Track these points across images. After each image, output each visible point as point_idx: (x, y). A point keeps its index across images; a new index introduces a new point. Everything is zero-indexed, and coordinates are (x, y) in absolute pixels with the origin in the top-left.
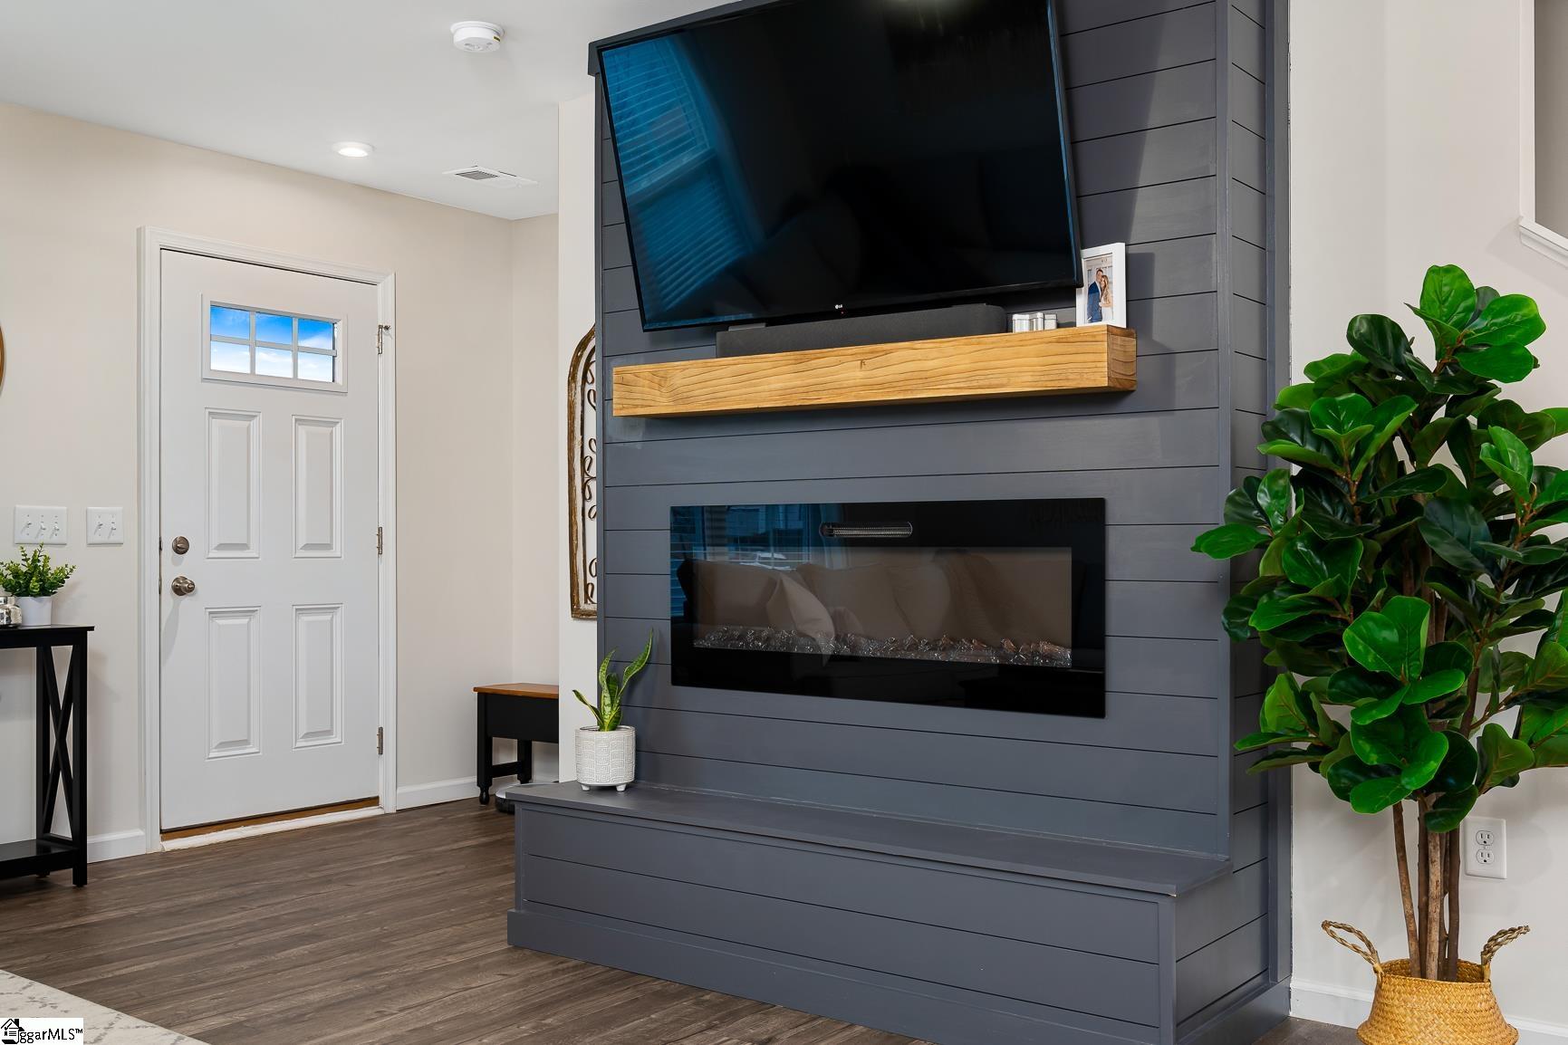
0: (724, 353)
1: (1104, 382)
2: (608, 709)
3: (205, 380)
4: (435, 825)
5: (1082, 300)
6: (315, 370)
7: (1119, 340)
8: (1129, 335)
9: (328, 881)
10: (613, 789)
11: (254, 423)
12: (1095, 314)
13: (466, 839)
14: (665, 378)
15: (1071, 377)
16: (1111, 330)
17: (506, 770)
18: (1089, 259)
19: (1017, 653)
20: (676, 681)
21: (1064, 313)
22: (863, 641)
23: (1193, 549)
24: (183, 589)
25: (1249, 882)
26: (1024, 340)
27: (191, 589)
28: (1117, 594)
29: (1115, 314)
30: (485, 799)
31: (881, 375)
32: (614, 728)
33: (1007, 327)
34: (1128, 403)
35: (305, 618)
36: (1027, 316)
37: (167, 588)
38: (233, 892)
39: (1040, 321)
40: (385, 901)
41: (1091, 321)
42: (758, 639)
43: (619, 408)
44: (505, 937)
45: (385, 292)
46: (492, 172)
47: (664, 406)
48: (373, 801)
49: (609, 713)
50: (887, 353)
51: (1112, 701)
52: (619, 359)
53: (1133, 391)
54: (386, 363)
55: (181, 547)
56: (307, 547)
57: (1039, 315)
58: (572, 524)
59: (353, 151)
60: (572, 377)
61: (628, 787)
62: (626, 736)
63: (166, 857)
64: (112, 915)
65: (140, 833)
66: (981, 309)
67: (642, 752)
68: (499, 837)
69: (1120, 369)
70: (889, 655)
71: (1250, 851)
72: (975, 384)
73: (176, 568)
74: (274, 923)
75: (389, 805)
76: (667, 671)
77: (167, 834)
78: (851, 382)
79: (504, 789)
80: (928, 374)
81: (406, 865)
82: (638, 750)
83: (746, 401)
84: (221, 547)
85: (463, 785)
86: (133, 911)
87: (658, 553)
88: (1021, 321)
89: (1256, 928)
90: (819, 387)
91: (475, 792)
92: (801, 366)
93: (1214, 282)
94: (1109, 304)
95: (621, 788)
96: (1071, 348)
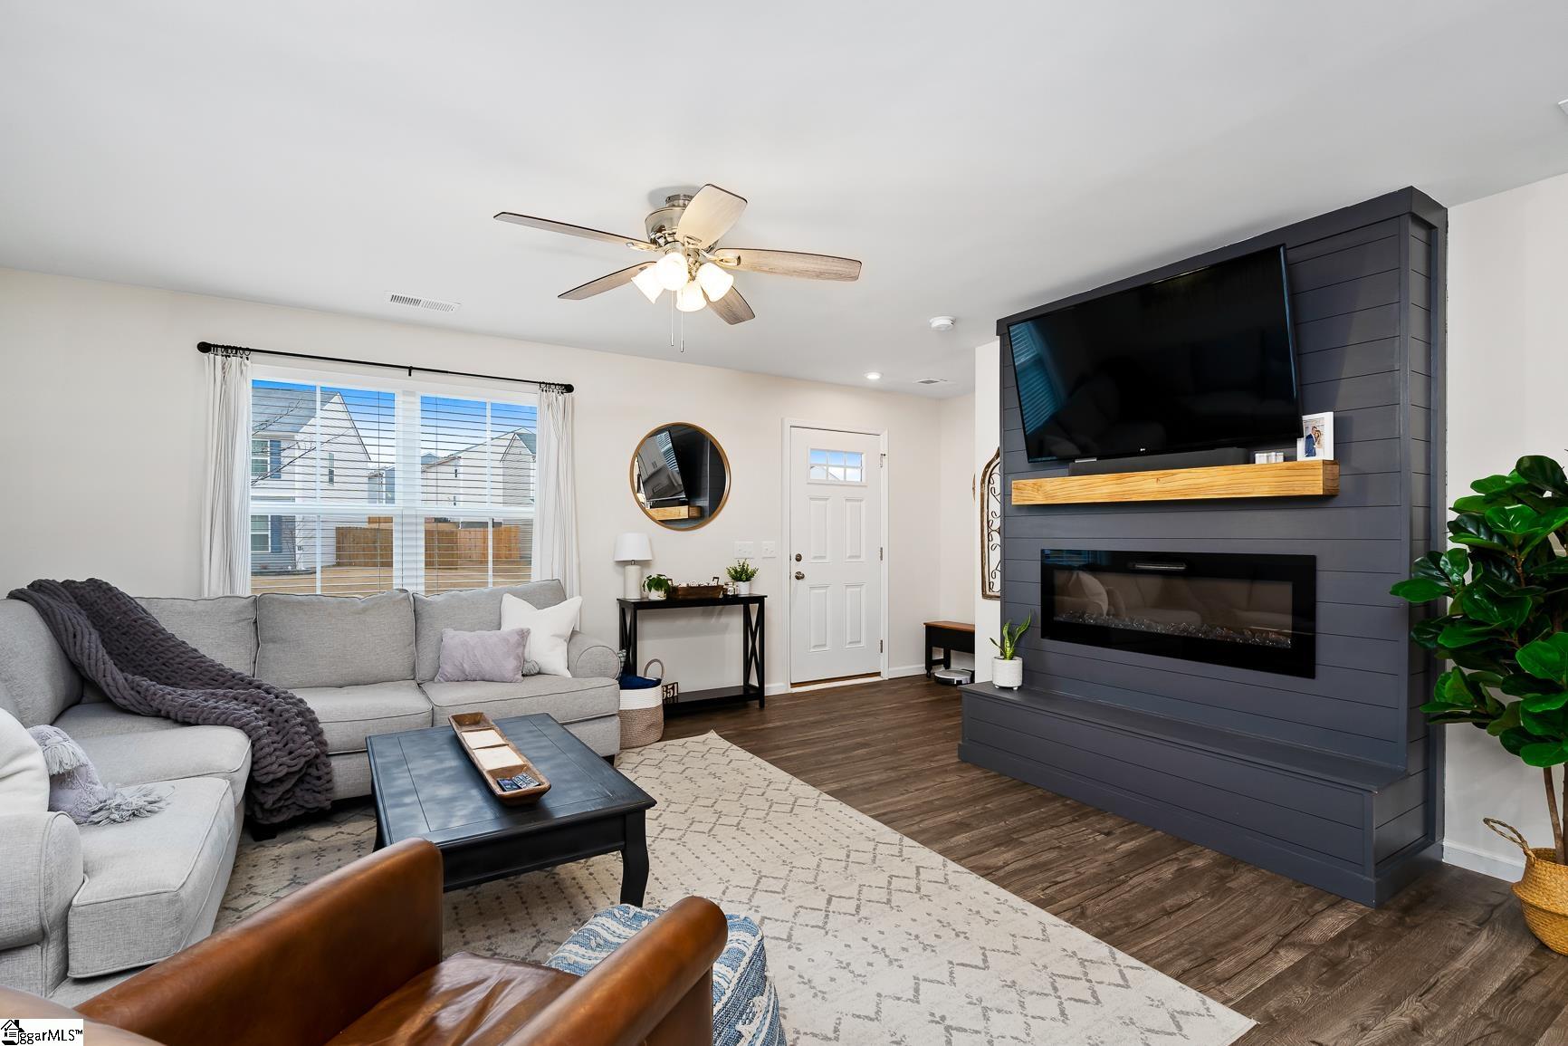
0: (1074, 473)
1: (1321, 492)
2: (1008, 649)
3: (809, 483)
4: (909, 687)
5: (1301, 444)
6: (853, 475)
7: (1329, 467)
8: (1334, 464)
9: (865, 715)
10: (1011, 689)
11: (828, 501)
12: (1310, 451)
13: (925, 697)
14: (1041, 486)
15: (1296, 489)
16: (1325, 463)
17: (938, 662)
18: (1306, 421)
19: (1254, 638)
20: (1043, 636)
21: (1289, 451)
22: (1154, 624)
23: (1391, 593)
24: (799, 577)
25: (1416, 783)
26: (1263, 468)
27: (803, 577)
28: (1323, 610)
29: (1326, 451)
30: (929, 675)
31: (1169, 486)
32: (1011, 658)
33: (1250, 460)
34: (1335, 502)
35: (849, 590)
36: (1265, 454)
37: (794, 575)
38: (826, 717)
39: (1274, 457)
40: (894, 728)
41: (1307, 456)
42: (1091, 618)
43: (1017, 500)
44: (956, 754)
45: (884, 437)
46: (935, 380)
47: (1040, 500)
48: (878, 674)
49: (1009, 651)
50: (1173, 474)
51: (1319, 670)
52: (1013, 476)
53: (1337, 495)
54: (884, 471)
55: (799, 558)
56: (850, 557)
57: (1273, 454)
58: (983, 552)
59: (873, 376)
60: (983, 481)
61: (1019, 687)
62: (1018, 662)
63: (793, 696)
64: (778, 724)
65: (782, 684)
66: (1233, 451)
67: (1027, 672)
68: (940, 697)
69: (1330, 484)
70: (1170, 633)
71: (1416, 765)
72: (1230, 492)
73: (798, 567)
74: (847, 735)
75: (885, 676)
76: (1039, 631)
77: (793, 685)
78: (1151, 490)
79: (940, 673)
80: (1200, 486)
81: (899, 709)
82: (1023, 669)
83: (1087, 499)
84: (815, 558)
85: (918, 668)
86: (786, 723)
87: (1034, 572)
88: (1261, 458)
89: (1419, 812)
90: (1131, 492)
91: (924, 672)
92: (1119, 482)
93: (1397, 432)
94: (1321, 446)
95: (1015, 689)
96: (1298, 473)
